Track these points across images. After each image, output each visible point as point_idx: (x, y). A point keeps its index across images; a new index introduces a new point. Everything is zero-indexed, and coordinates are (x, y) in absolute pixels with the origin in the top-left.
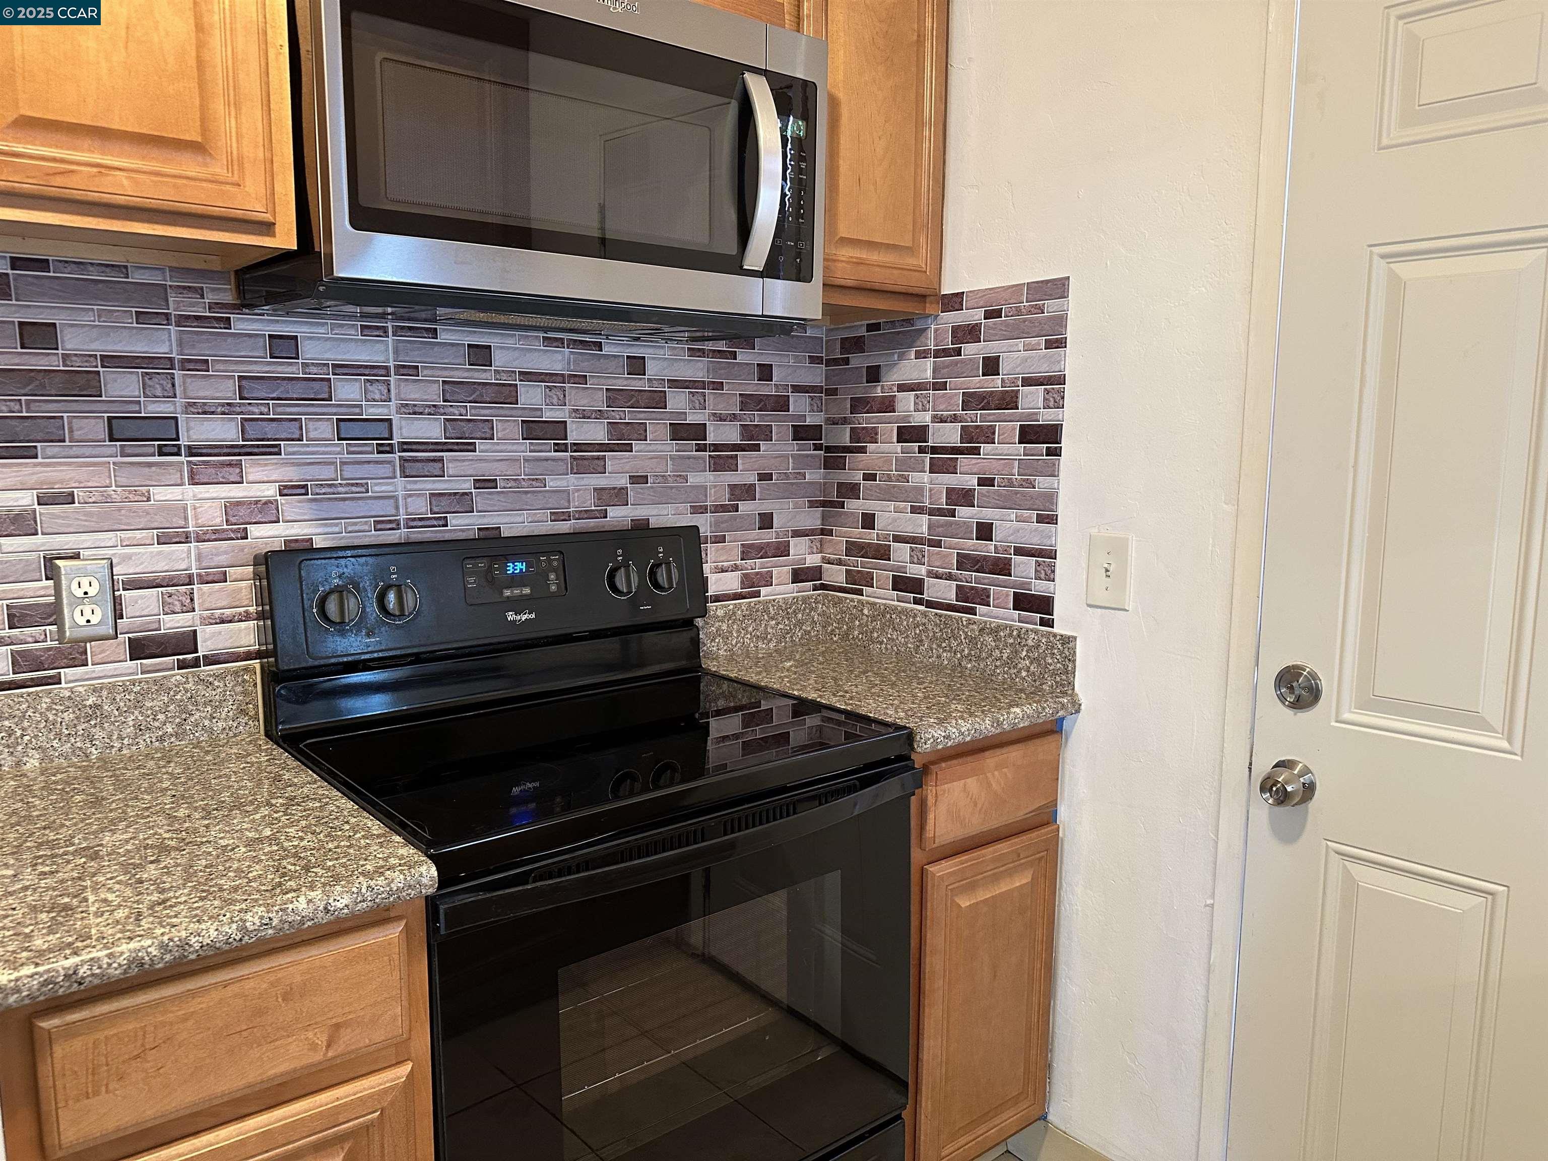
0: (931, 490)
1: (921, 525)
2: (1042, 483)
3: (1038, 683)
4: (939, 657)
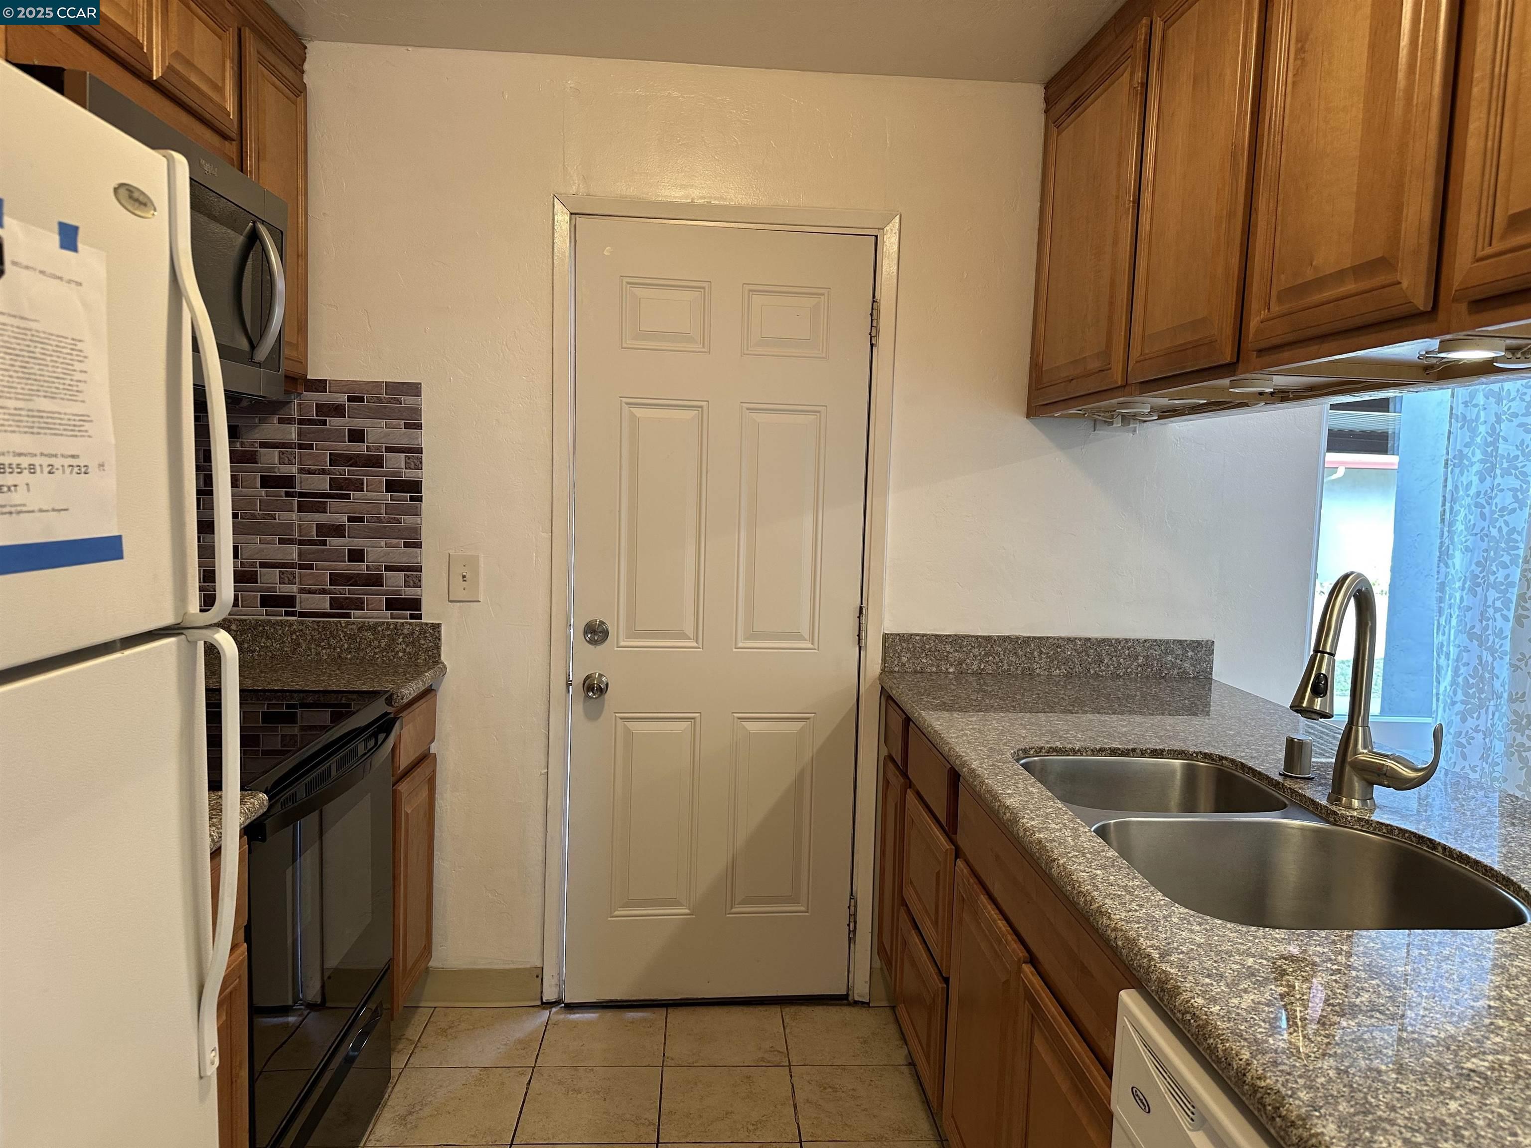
0: (300, 526)
1: (293, 553)
2: (408, 520)
3: (413, 659)
4: (318, 654)
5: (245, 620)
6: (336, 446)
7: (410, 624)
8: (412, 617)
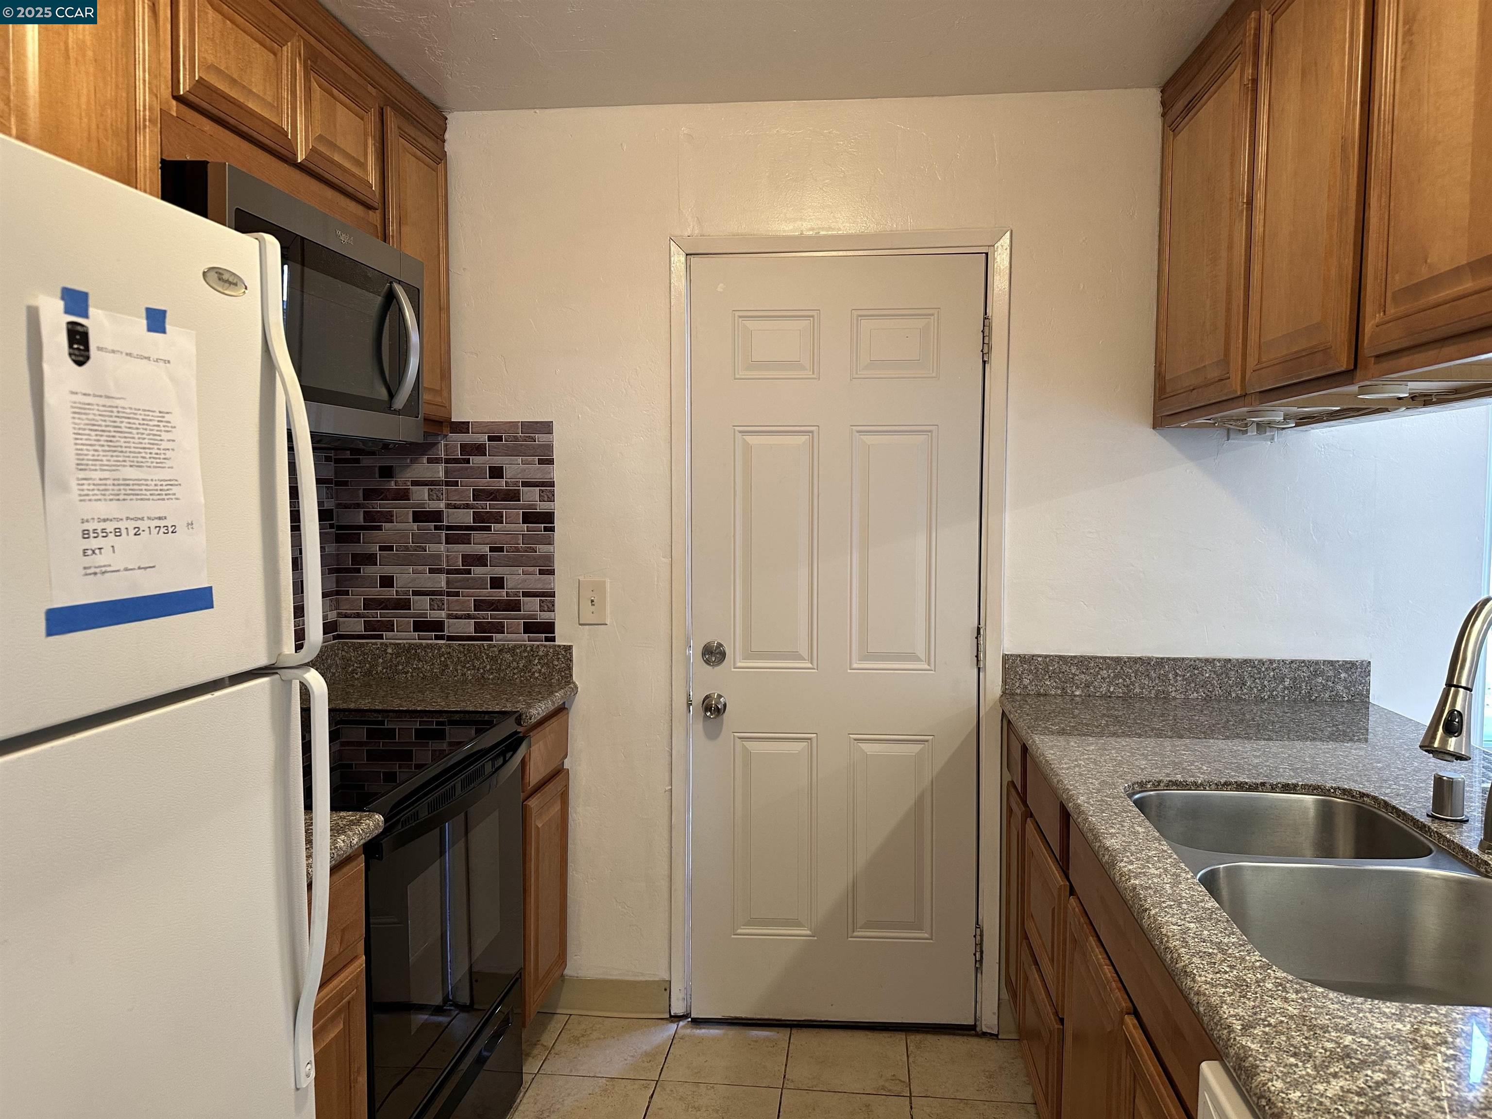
0: (447, 556)
1: (441, 581)
2: (542, 549)
3: (547, 679)
4: (463, 675)
5: (400, 644)
6: (478, 482)
7: (545, 646)
8: (547, 639)
